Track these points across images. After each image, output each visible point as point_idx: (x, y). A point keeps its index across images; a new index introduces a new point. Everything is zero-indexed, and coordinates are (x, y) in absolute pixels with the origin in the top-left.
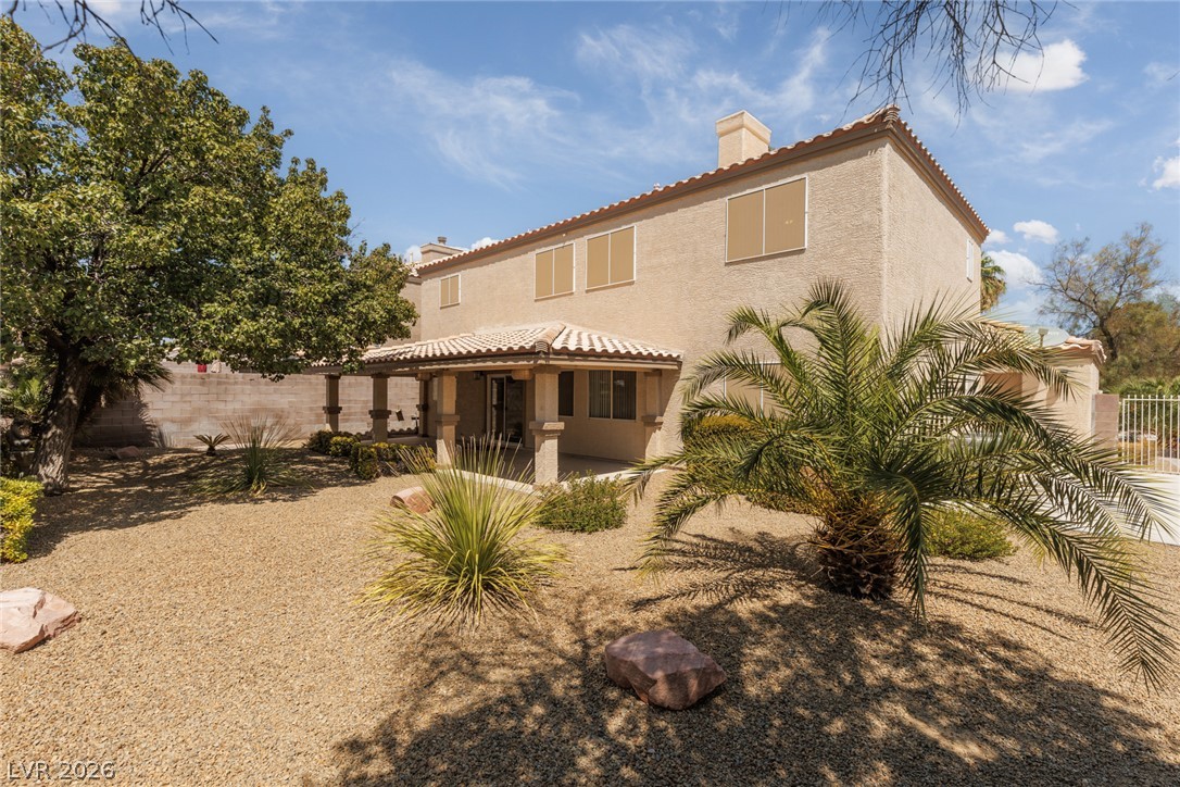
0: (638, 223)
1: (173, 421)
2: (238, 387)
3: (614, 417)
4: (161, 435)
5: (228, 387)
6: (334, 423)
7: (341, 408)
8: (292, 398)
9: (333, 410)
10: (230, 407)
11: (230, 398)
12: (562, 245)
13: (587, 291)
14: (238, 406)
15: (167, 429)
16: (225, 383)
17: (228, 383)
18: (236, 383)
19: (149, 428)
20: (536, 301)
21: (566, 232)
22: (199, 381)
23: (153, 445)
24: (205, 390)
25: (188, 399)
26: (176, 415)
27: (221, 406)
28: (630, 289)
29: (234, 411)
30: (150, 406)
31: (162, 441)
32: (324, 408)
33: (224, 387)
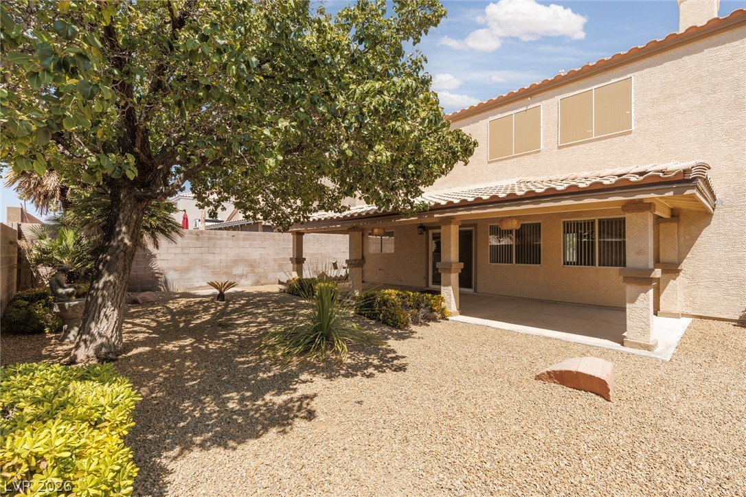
0: (636, 74)
1: (175, 270)
2: (223, 242)
3: (600, 265)
4: (166, 282)
5: (216, 241)
6: (300, 272)
7: (305, 259)
8: (262, 251)
9: (298, 261)
10: (218, 258)
11: (217, 251)
12: (524, 109)
13: (560, 148)
14: (223, 257)
15: (171, 276)
16: (214, 239)
17: (216, 239)
18: (222, 238)
19: (157, 275)
20: (489, 162)
21: (530, 96)
22: (195, 236)
23: (160, 290)
24: (199, 244)
25: (186, 251)
26: (178, 264)
27: (211, 257)
28: (626, 138)
29: (221, 261)
30: (158, 256)
31: (167, 286)
32: (291, 259)
33: (213, 241)
